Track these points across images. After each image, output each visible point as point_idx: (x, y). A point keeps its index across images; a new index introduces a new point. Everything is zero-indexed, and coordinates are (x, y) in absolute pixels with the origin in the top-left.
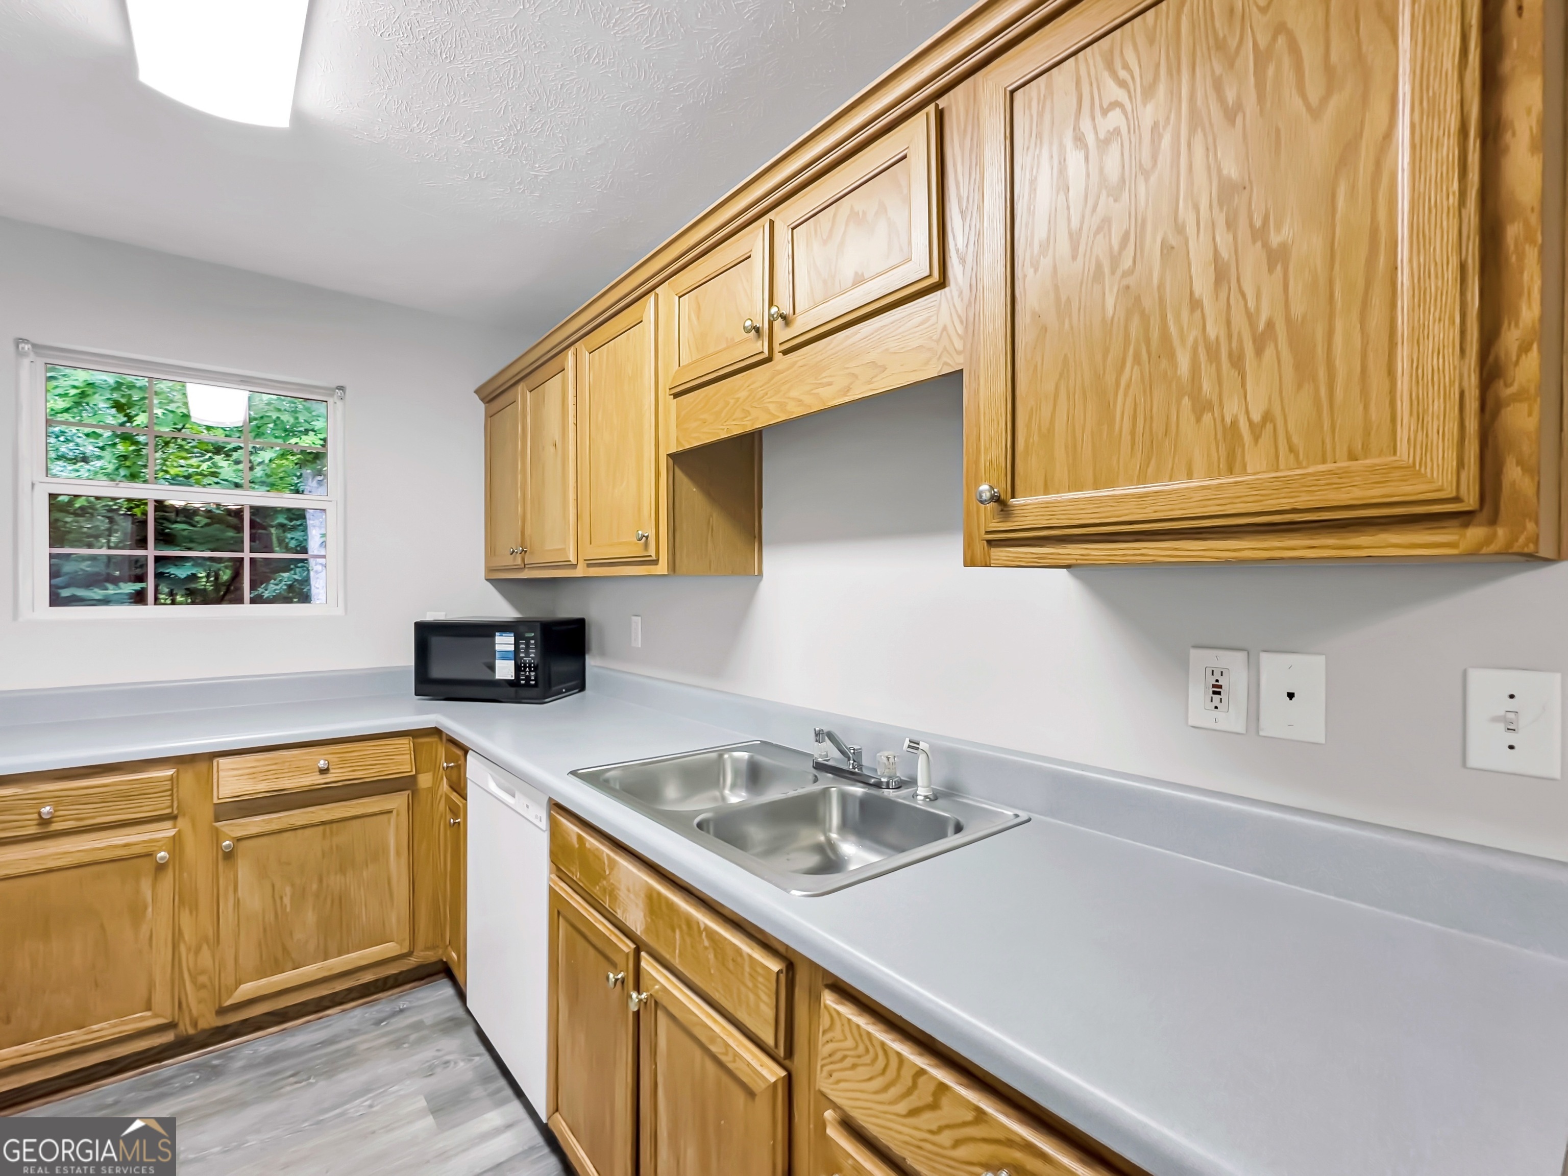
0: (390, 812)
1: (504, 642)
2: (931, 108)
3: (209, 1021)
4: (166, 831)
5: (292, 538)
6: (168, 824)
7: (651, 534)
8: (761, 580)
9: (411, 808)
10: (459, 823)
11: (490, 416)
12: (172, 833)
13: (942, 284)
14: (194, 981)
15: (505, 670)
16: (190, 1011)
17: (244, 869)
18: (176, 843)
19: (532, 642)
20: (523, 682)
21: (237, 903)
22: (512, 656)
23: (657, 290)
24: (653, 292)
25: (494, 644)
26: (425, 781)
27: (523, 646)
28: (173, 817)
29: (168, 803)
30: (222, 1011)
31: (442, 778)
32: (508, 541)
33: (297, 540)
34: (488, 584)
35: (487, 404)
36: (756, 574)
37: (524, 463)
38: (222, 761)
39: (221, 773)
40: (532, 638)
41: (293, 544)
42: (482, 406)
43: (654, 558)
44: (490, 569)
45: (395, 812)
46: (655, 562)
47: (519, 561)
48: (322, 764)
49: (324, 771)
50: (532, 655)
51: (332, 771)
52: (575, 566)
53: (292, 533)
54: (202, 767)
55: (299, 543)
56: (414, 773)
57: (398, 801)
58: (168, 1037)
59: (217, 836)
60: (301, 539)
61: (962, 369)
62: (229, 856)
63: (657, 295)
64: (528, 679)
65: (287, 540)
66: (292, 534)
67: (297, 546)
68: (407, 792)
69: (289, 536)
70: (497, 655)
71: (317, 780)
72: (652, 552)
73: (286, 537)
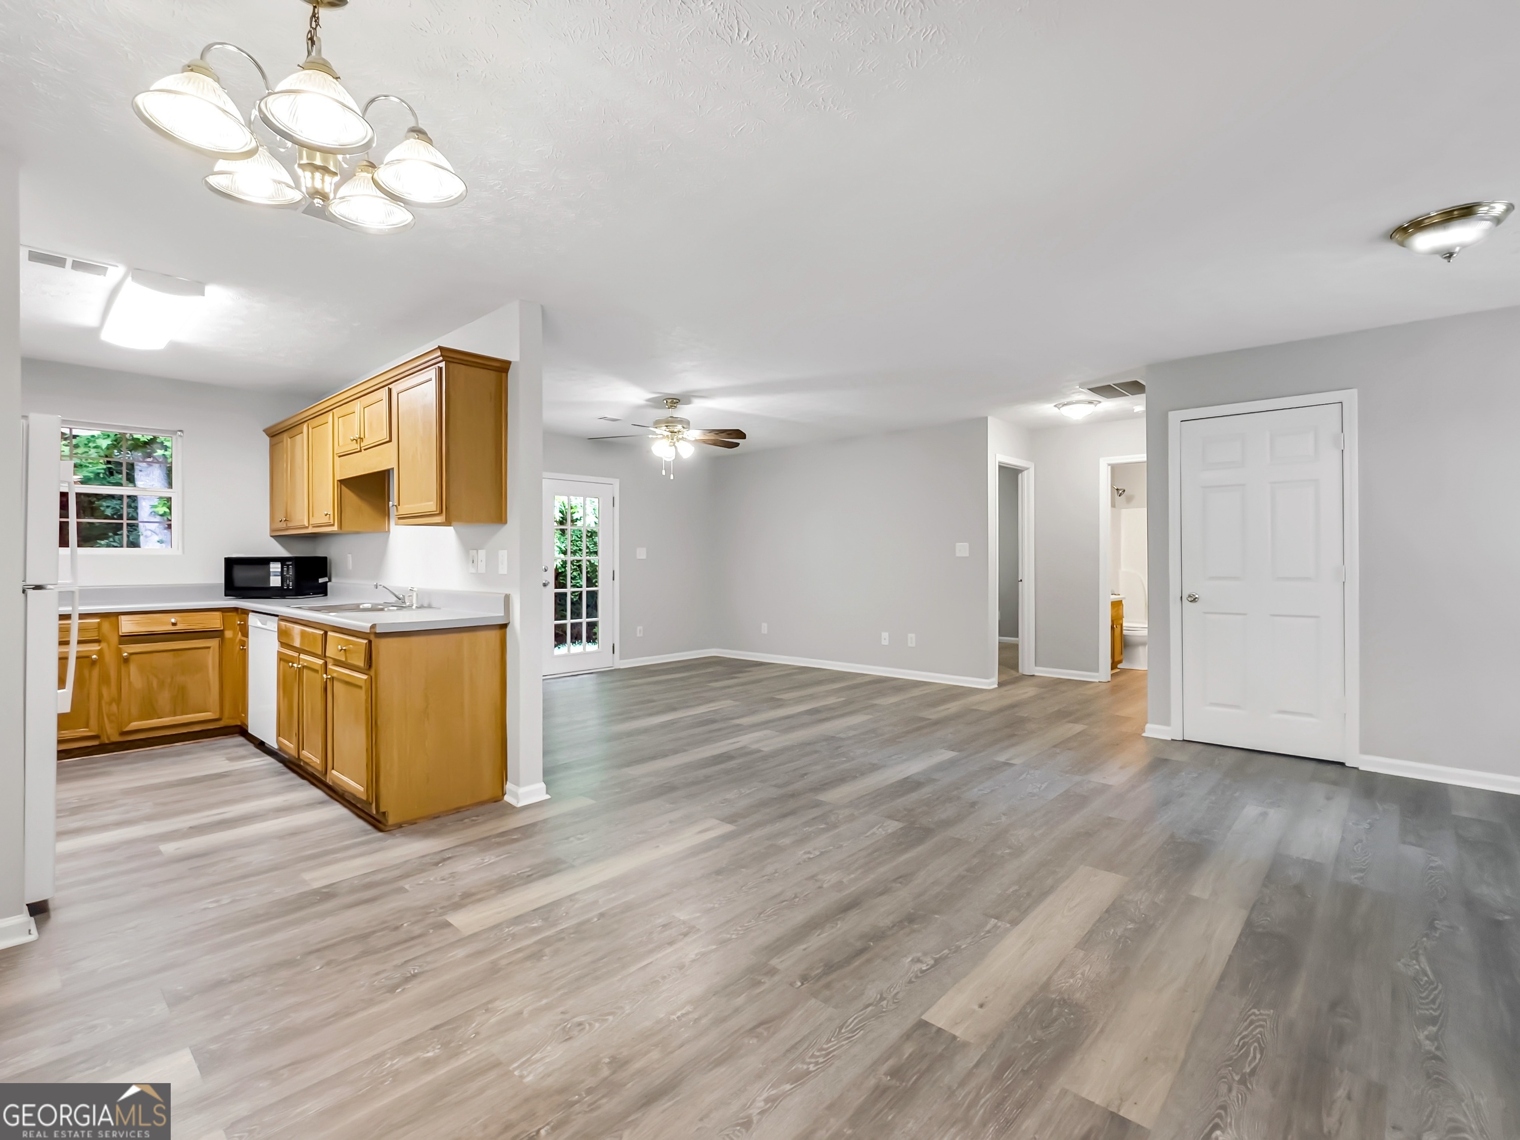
0: (209, 648)
1: (275, 567)
2: (387, 388)
3: (116, 738)
4: (95, 647)
5: (108, 507)
6: (96, 644)
7: (331, 512)
8: (389, 534)
9: (221, 646)
10: (245, 649)
11: (272, 447)
12: (99, 648)
13: (390, 441)
14: (108, 717)
15: (275, 581)
16: (106, 732)
17: (133, 668)
18: (100, 653)
19: (291, 566)
20: (285, 587)
21: (130, 683)
22: (279, 574)
23: (334, 410)
24: (332, 411)
25: (269, 568)
26: (228, 634)
27: (285, 569)
28: (98, 641)
29: (97, 634)
30: (123, 733)
31: (238, 633)
32: (281, 516)
33: (113, 508)
34: (272, 539)
35: (272, 438)
36: (387, 530)
37: (287, 476)
38: (123, 618)
39: (122, 622)
40: (290, 565)
41: (109, 512)
42: (268, 439)
43: (332, 523)
44: (272, 530)
45: (211, 649)
46: (333, 525)
47: (285, 526)
48: (173, 620)
49: (174, 624)
50: (291, 574)
51: (178, 624)
52: (307, 527)
53: (108, 501)
54: (113, 619)
55: (115, 512)
56: (222, 629)
57: (214, 643)
58: (95, 743)
59: (120, 652)
60: (118, 507)
61: (393, 468)
62: (126, 660)
63: (333, 413)
64: (288, 586)
65: (102, 508)
66: (108, 503)
67: (113, 515)
68: (219, 639)
69: (105, 504)
70: (271, 574)
71: (171, 628)
72: (332, 521)
73: (102, 506)
